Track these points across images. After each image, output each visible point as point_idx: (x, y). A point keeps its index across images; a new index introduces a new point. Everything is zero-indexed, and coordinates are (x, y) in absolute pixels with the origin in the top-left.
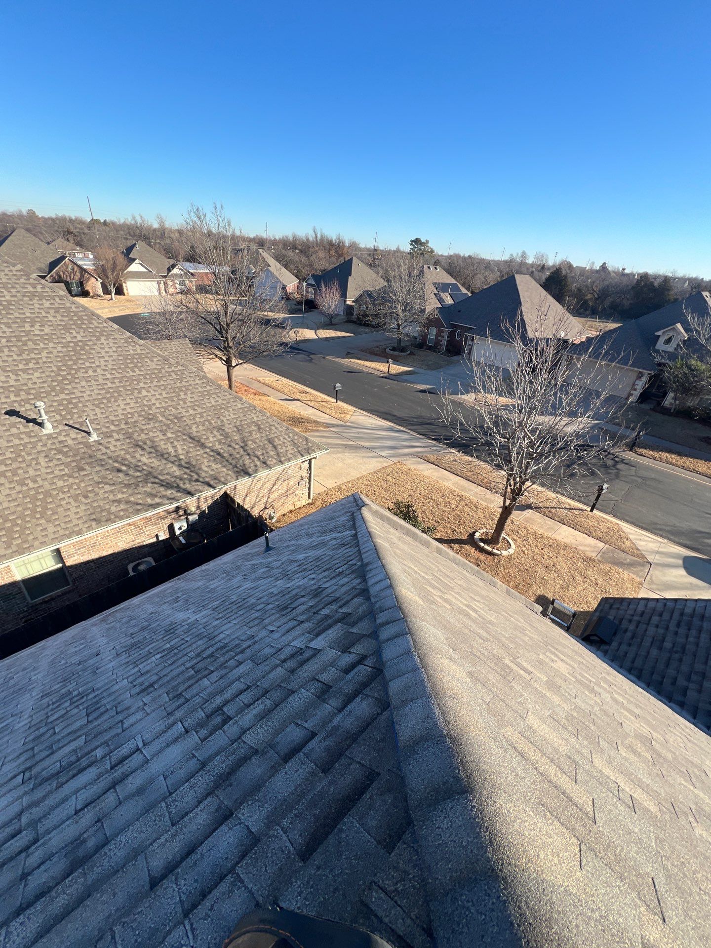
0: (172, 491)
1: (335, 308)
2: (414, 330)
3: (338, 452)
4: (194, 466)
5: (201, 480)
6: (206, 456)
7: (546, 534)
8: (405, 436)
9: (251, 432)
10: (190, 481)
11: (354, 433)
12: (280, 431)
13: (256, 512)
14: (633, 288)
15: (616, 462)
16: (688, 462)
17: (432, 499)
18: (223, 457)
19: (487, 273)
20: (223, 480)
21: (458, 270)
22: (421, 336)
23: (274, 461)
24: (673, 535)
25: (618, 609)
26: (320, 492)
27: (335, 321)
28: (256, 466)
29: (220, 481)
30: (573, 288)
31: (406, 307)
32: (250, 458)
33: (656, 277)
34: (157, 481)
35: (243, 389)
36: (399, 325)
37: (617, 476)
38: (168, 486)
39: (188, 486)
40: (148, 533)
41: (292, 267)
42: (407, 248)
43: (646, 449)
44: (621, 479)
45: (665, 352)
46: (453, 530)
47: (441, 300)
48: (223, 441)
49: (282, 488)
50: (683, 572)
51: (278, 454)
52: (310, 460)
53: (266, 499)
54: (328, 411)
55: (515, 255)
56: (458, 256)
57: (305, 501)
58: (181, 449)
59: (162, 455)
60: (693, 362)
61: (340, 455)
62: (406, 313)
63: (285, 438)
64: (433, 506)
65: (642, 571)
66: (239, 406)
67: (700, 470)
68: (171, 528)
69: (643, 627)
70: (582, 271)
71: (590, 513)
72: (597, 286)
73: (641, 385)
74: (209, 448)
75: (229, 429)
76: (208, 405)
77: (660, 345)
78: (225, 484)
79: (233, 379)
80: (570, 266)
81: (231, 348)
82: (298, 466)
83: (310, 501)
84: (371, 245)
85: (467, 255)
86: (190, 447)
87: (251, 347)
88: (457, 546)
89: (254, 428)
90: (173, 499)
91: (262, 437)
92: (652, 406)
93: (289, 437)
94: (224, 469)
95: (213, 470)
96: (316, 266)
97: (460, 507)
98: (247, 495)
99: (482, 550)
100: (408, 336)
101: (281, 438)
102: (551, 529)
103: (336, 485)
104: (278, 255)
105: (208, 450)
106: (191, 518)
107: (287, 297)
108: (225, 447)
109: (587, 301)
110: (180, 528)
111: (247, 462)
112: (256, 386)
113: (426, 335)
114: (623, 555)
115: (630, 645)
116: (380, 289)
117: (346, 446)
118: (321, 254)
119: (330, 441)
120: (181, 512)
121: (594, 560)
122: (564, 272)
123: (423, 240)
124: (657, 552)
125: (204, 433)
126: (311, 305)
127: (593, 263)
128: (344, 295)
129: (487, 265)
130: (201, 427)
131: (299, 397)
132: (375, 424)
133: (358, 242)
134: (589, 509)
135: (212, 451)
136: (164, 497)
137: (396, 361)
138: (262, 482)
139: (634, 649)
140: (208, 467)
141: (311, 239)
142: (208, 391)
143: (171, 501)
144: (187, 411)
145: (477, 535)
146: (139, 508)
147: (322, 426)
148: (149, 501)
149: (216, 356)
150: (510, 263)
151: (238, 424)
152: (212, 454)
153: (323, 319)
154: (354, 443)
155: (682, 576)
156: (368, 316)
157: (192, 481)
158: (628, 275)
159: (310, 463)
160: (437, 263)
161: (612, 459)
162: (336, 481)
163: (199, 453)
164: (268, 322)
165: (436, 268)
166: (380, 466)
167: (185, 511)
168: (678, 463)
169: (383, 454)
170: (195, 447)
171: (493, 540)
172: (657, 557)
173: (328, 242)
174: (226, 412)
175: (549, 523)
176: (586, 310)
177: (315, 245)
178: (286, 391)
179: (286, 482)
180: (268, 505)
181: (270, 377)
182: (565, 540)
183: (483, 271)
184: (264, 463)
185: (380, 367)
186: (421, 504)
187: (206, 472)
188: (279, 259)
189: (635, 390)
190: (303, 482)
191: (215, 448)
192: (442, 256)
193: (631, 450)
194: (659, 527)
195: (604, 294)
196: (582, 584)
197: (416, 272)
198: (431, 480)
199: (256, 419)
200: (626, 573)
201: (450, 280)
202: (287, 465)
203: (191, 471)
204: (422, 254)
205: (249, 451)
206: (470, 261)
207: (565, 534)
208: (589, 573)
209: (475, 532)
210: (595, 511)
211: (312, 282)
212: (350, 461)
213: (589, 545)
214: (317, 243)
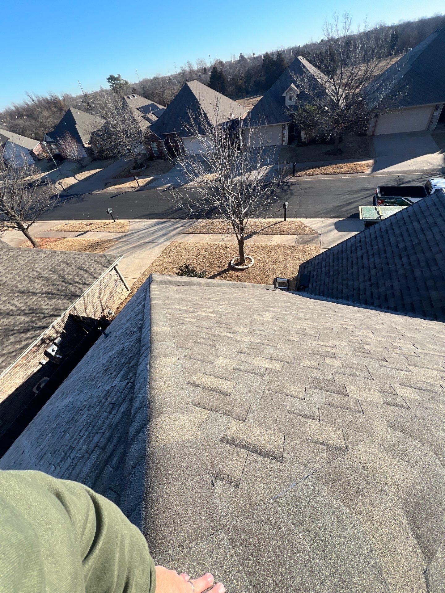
0: (31, 333)
1: (79, 154)
2: (140, 149)
3: (132, 254)
4: (36, 309)
5: (47, 315)
6: (40, 299)
7: (267, 244)
8: (168, 223)
9: (63, 269)
10: (40, 320)
11: (136, 236)
12: (83, 259)
13: (99, 315)
14: (263, 66)
15: (289, 186)
16: (323, 170)
17: (200, 255)
18: (54, 294)
19: (171, 87)
20: (62, 308)
21: (151, 92)
22: (148, 151)
23: (90, 280)
24: (326, 214)
25: (308, 267)
26: (133, 283)
27: (84, 163)
28: (80, 288)
29: (61, 310)
30: (229, 80)
31: (127, 135)
32: (73, 286)
33: (273, 54)
34: (15, 332)
35: (45, 241)
36: (129, 150)
37: (292, 194)
38: (27, 331)
39: (40, 324)
40: (32, 365)
41: (29, 133)
42: (107, 86)
43: (301, 171)
44: (295, 194)
45: (290, 106)
46: (219, 267)
47: (148, 120)
48: (47, 284)
49: (106, 294)
50: (336, 231)
51: (91, 274)
52: (114, 268)
53: (100, 305)
54: (112, 230)
55: (184, 67)
56: (146, 81)
57: (126, 293)
58: (19, 303)
59: (8, 314)
60: (307, 107)
61: (135, 255)
62: (130, 139)
63: (89, 262)
64: (202, 259)
65: (318, 240)
66: (43, 256)
67: (329, 172)
68: (46, 354)
69: (319, 270)
70: (230, 64)
71: (285, 222)
72: (242, 73)
73: (286, 132)
74: (39, 293)
75: (46, 274)
76: (18, 265)
77: (288, 103)
78: (66, 310)
79: (33, 238)
80: (221, 63)
81: (15, 216)
82: (109, 275)
83: (130, 291)
84: (80, 93)
85: (152, 78)
86: (25, 299)
87: (30, 209)
88: (224, 275)
89: (63, 265)
90: (34, 337)
91: (72, 269)
92: (296, 144)
93: (92, 260)
94: (59, 301)
95: (51, 306)
96: (47, 124)
97: (217, 252)
98: (86, 309)
99: (238, 270)
100: (139, 155)
101: (87, 263)
102: (269, 240)
103: (141, 274)
104: (11, 127)
105: (39, 295)
106: (56, 341)
107: (37, 159)
108: (50, 287)
109: (241, 85)
110: (53, 351)
111: (72, 289)
112: (53, 234)
113: (151, 149)
114: (307, 237)
115: (316, 282)
116: (102, 128)
117: (135, 247)
118: (46, 114)
119: (124, 248)
120: (47, 341)
121: (295, 246)
122: (219, 69)
123: (116, 76)
124: (322, 227)
125: (29, 285)
126: (60, 158)
127: (234, 56)
128: (79, 141)
129: (169, 81)
130: (24, 283)
131: (87, 229)
132: (147, 225)
133: (68, 94)
134: (283, 220)
135: (43, 294)
136: (27, 339)
137: (141, 176)
138: (91, 296)
139: (318, 283)
140: (46, 305)
141: (29, 103)
142: (13, 256)
143: (34, 339)
144: (6, 277)
145: (232, 263)
146: (14, 354)
147: (113, 242)
148: (18, 346)
149: (8, 227)
150: (183, 73)
151: (50, 268)
152: (44, 296)
153: (75, 166)
154: (139, 243)
155: (336, 233)
156: (104, 152)
157: (41, 319)
158: (257, 58)
159: (116, 270)
160: (134, 91)
161: (286, 185)
162: (140, 272)
163: (34, 300)
164: (31, 185)
165: (133, 96)
166: (162, 250)
167: (49, 339)
168: (318, 173)
169: (160, 242)
170: (28, 297)
171: (241, 261)
172: (323, 229)
173: (44, 101)
174: (36, 265)
175: (267, 237)
176: (242, 93)
177: (36, 108)
178: (77, 229)
179: (107, 288)
180: (104, 308)
181: (60, 224)
182: (278, 243)
183: (168, 87)
184: (85, 284)
185: (132, 184)
186: (195, 261)
187: (47, 309)
188: (14, 129)
189: (285, 137)
190: (118, 283)
191: (44, 292)
192: (135, 84)
193: (294, 176)
194: (319, 213)
195: (248, 76)
196: (293, 262)
197: (120, 104)
198: (195, 244)
199: (61, 259)
200: (311, 245)
201: (148, 102)
202: (101, 278)
203: (36, 314)
204: (120, 87)
205: (70, 282)
206: (156, 82)
207: (277, 239)
208: (294, 254)
209: (230, 262)
210: (287, 219)
211: (49, 139)
212: (142, 256)
213: (289, 239)
214: (37, 105)
